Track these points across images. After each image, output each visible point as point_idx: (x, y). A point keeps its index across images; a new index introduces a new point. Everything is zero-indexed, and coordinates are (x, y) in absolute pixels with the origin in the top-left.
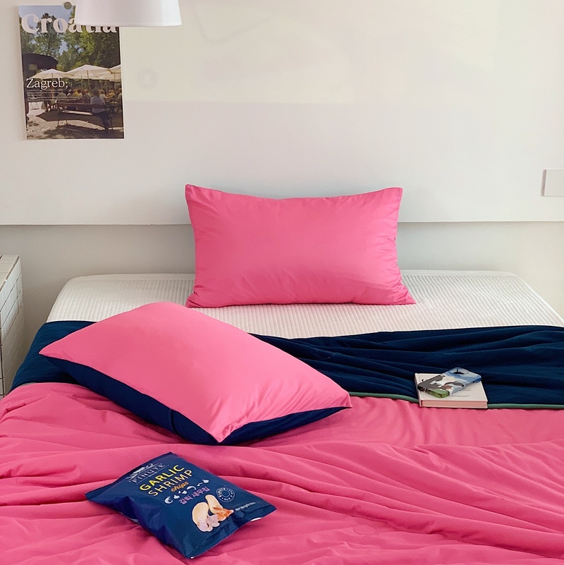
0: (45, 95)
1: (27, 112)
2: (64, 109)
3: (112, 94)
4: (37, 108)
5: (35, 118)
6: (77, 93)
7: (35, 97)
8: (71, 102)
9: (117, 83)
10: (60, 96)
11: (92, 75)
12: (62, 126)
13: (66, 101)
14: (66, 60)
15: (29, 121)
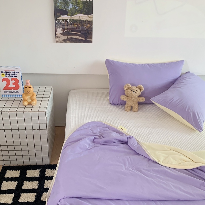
0: (63, 26)
1: (56, 32)
2: (70, 31)
3: (89, 26)
4: (60, 31)
5: (59, 35)
6: (75, 25)
7: (59, 26)
9: (91, 21)
10: (69, 26)
11: (81, 18)
12: (69, 38)
14: (71, 12)
15: (57, 36)
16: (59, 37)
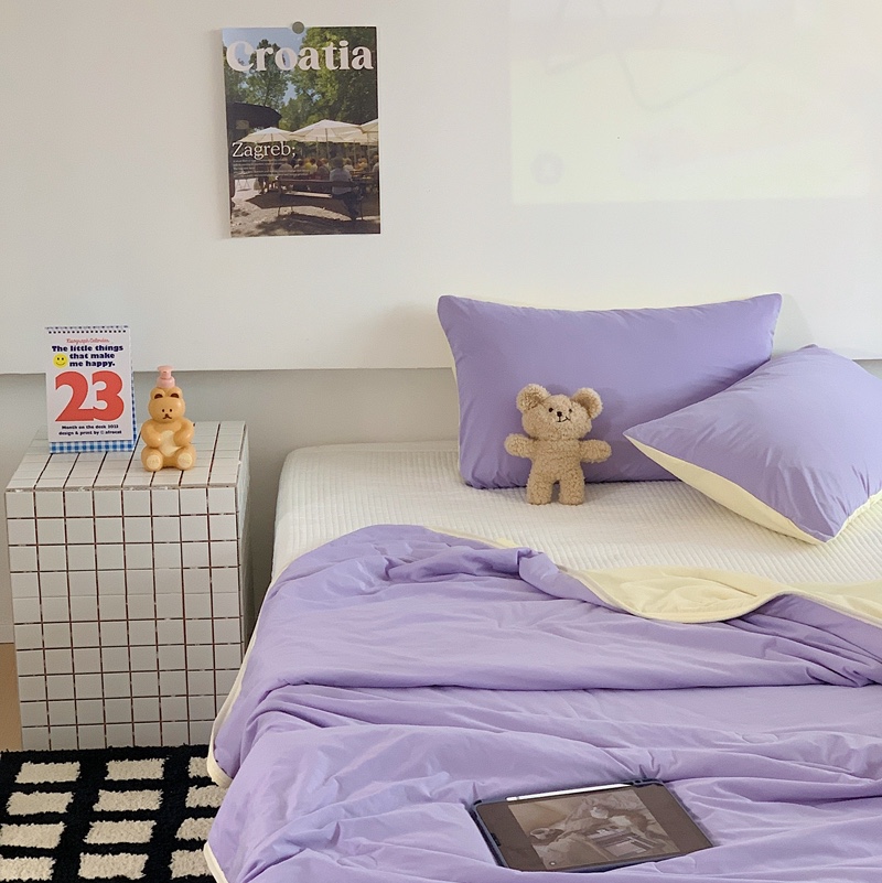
0: (258, 168)
1: (232, 195)
2: (288, 189)
3: (364, 164)
4: (247, 188)
6: (309, 164)
7: (245, 171)
8: (300, 177)
9: (371, 147)
10: (283, 169)
11: (333, 136)
12: (285, 216)
13: (292, 177)
14: (294, 113)
15: (235, 209)
16: (246, 214)
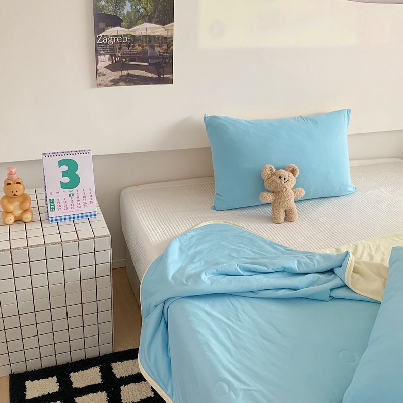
0: (111, 49)
2: (126, 61)
3: (165, 47)
5: (103, 69)
6: (137, 47)
7: (104, 51)
8: (132, 54)
9: (169, 38)
11: (150, 32)
12: (125, 75)
13: (128, 54)
14: (129, 19)
15: (99, 72)
16: (104, 75)
